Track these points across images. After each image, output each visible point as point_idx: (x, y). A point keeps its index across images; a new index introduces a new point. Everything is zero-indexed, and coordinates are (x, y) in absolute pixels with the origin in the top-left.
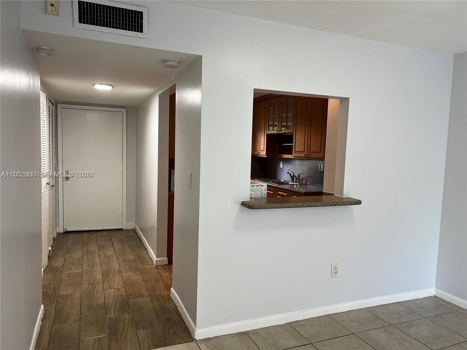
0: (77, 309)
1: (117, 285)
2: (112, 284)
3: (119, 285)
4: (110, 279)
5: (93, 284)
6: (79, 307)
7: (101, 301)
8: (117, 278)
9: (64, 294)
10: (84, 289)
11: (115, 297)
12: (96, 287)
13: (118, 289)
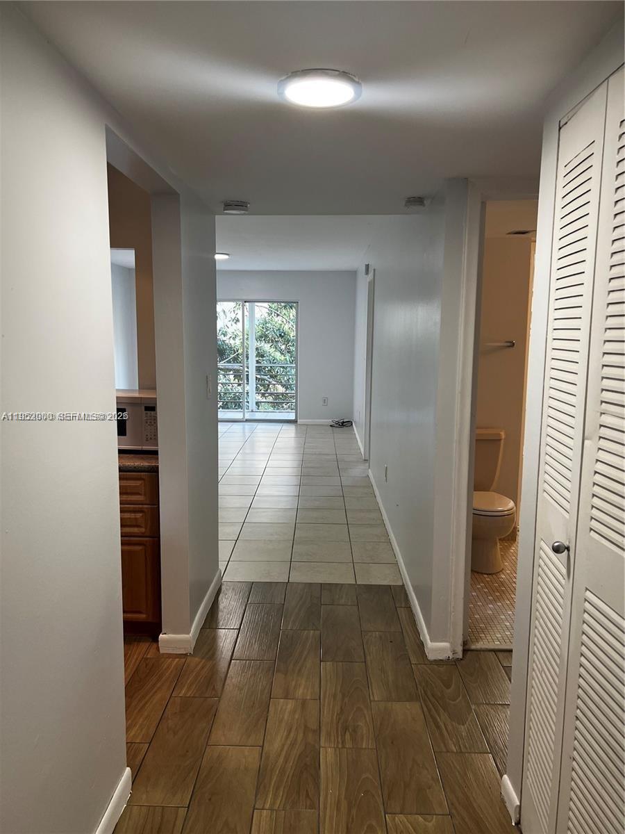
0: (370, 656)
1: (286, 709)
2: (297, 717)
3: (281, 709)
4: (299, 739)
5: (345, 729)
6: (368, 658)
7: (327, 666)
8: (277, 745)
9: (408, 705)
10: (366, 712)
11: (300, 670)
12: (337, 714)
13: (286, 698)
